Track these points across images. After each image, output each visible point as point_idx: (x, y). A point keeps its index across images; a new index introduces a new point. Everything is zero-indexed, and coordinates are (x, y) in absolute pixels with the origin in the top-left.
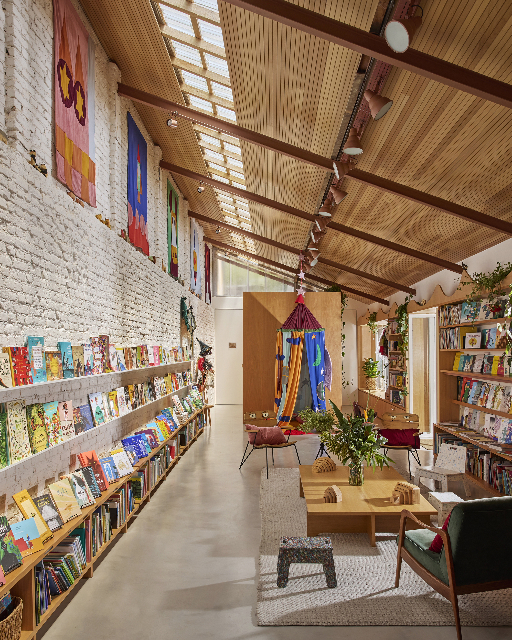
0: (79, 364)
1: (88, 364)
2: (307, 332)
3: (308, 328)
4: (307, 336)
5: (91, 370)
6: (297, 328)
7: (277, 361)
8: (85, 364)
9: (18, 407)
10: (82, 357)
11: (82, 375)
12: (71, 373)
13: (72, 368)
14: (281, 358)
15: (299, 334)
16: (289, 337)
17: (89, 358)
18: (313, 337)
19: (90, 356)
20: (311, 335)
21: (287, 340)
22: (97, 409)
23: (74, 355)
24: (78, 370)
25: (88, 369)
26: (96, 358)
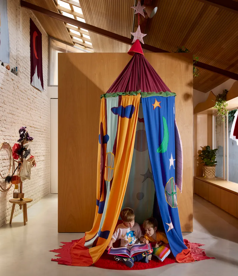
2: (146, 95)
3: (148, 89)
4: (145, 103)
6: (128, 90)
7: (100, 145)
14: (104, 139)
15: (130, 100)
16: (116, 105)
18: (157, 104)
20: (153, 99)
21: (113, 109)
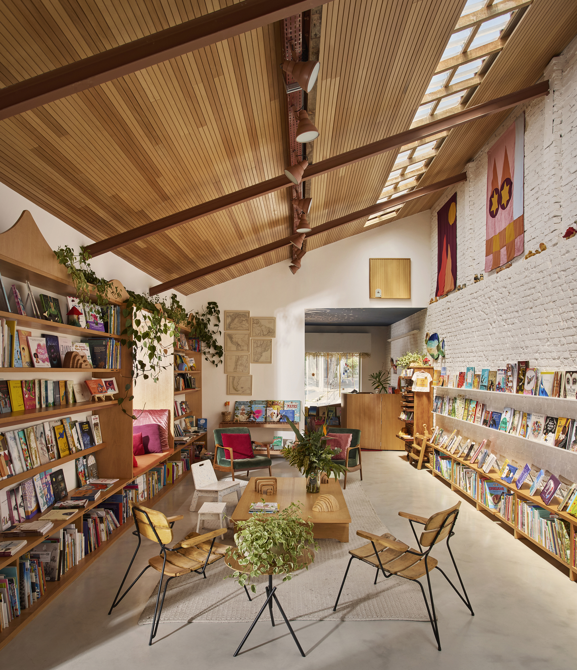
0: (492, 383)
1: (499, 384)
5: (501, 388)
8: (497, 383)
9: (461, 397)
10: (494, 379)
11: (493, 390)
12: (484, 387)
13: (486, 384)
17: (501, 380)
19: (501, 378)
22: (503, 419)
23: (490, 377)
24: (490, 386)
25: (499, 387)
26: (509, 380)
